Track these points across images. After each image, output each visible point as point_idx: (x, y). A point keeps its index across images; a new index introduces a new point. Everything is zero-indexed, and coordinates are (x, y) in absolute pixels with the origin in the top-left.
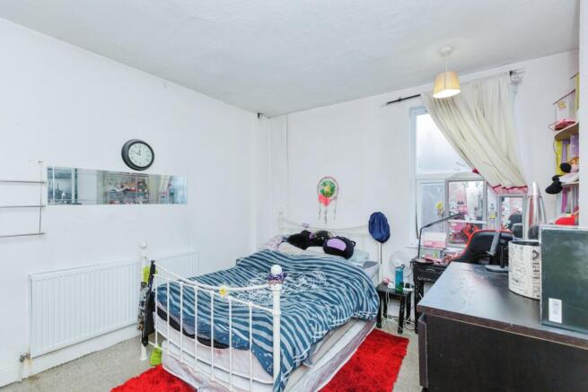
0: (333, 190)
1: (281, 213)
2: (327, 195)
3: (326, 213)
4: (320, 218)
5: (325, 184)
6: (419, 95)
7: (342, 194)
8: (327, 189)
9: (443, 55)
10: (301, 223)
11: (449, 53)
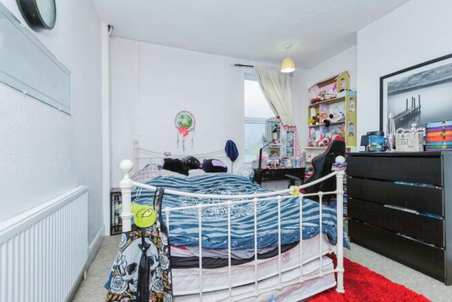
0: (190, 122)
1: (137, 143)
2: (185, 127)
3: (184, 141)
4: (178, 146)
5: (182, 117)
6: (252, 66)
7: (199, 125)
8: (185, 121)
9: (286, 48)
10: (163, 152)
11: (289, 47)
